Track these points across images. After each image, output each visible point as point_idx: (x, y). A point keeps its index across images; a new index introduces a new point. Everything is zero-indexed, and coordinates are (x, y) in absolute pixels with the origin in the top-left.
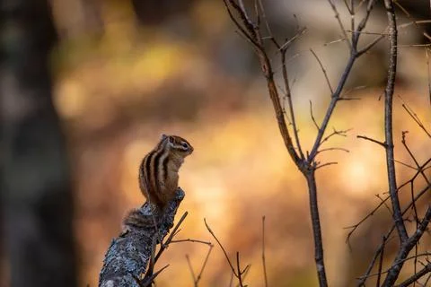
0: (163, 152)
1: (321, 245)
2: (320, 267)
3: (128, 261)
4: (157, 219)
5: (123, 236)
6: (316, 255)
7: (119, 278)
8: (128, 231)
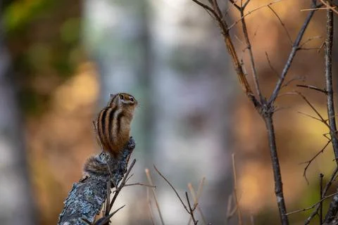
0: (116, 108)
1: (280, 179)
2: (280, 199)
3: (83, 205)
4: (113, 166)
5: (83, 181)
6: (275, 189)
7: (74, 220)
8: (87, 177)
